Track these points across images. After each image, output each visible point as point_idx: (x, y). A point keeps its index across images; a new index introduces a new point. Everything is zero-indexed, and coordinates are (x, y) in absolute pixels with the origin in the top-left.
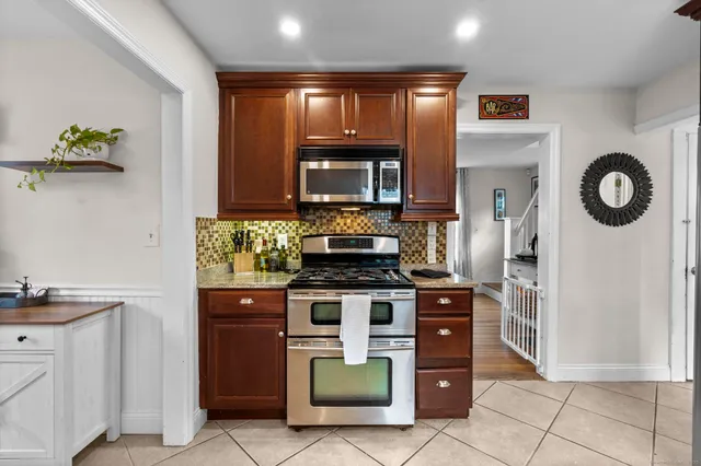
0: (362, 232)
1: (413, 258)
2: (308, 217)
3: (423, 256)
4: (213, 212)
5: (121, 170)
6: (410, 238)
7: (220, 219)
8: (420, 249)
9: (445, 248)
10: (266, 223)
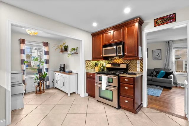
0: (120, 63)
1: (133, 70)
2: (109, 60)
3: (136, 69)
4: (91, 59)
5: (78, 53)
6: (132, 64)
7: (92, 60)
8: (135, 67)
9: (142, 67)
10: (102, 61)
